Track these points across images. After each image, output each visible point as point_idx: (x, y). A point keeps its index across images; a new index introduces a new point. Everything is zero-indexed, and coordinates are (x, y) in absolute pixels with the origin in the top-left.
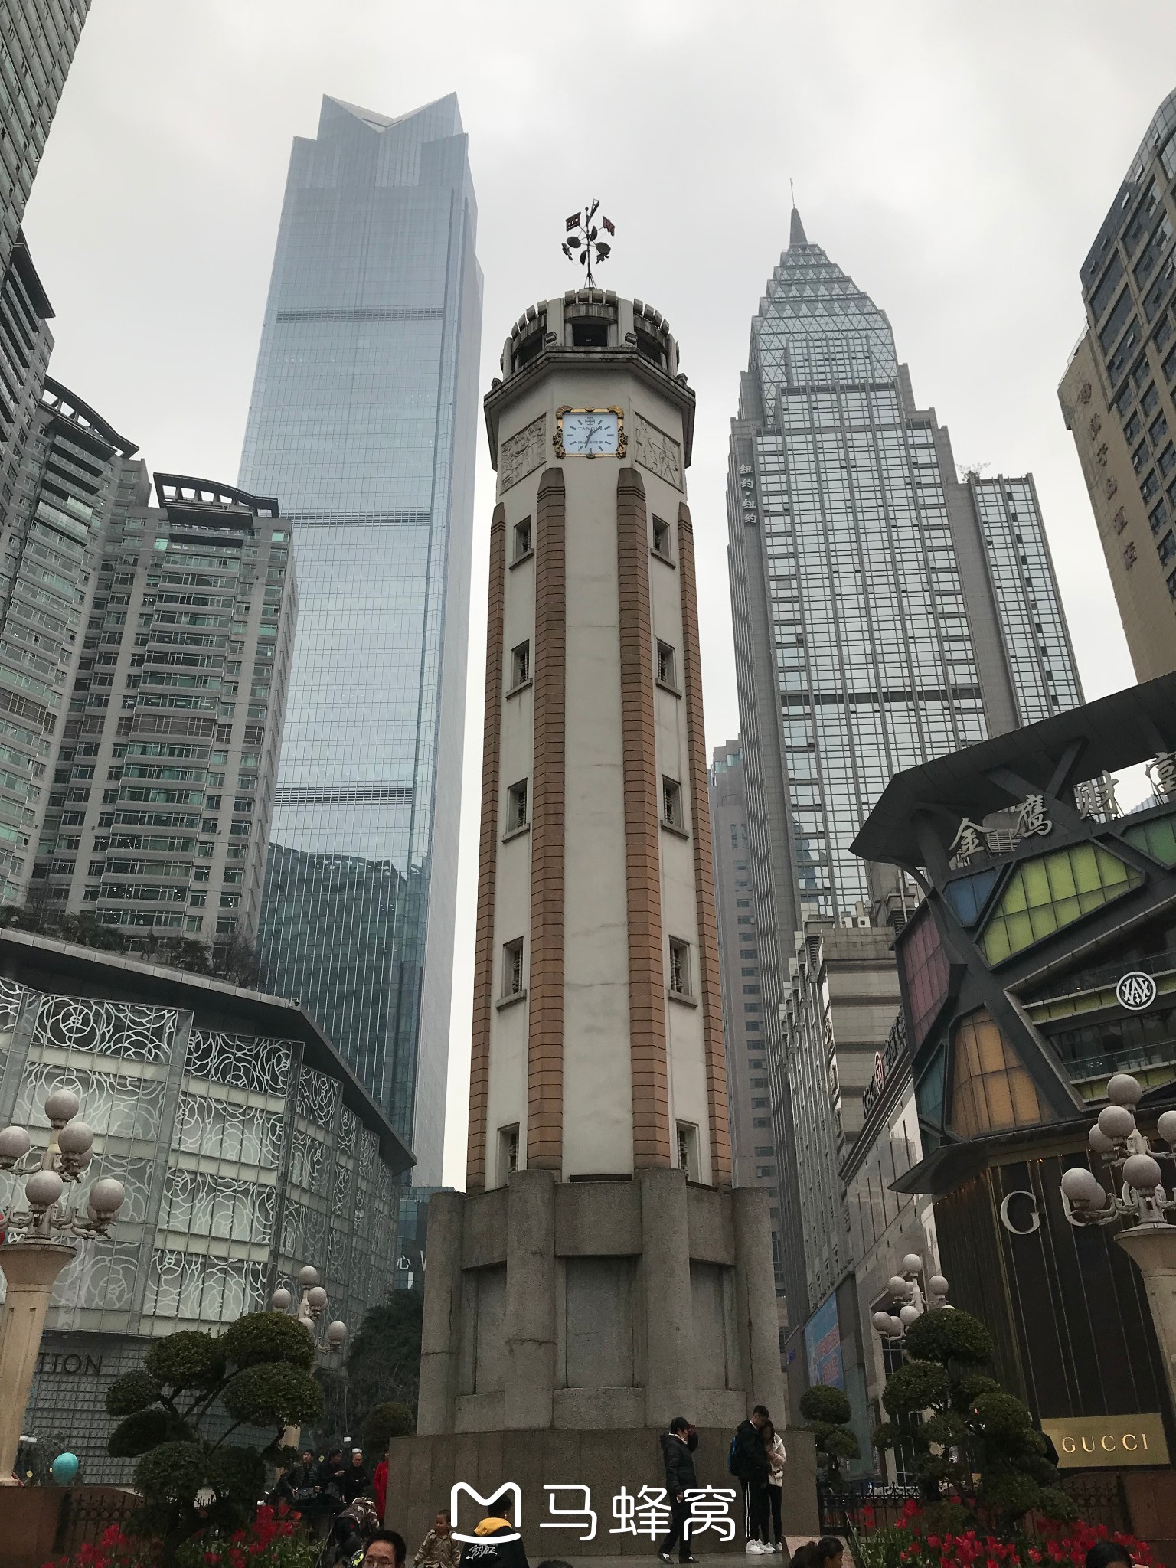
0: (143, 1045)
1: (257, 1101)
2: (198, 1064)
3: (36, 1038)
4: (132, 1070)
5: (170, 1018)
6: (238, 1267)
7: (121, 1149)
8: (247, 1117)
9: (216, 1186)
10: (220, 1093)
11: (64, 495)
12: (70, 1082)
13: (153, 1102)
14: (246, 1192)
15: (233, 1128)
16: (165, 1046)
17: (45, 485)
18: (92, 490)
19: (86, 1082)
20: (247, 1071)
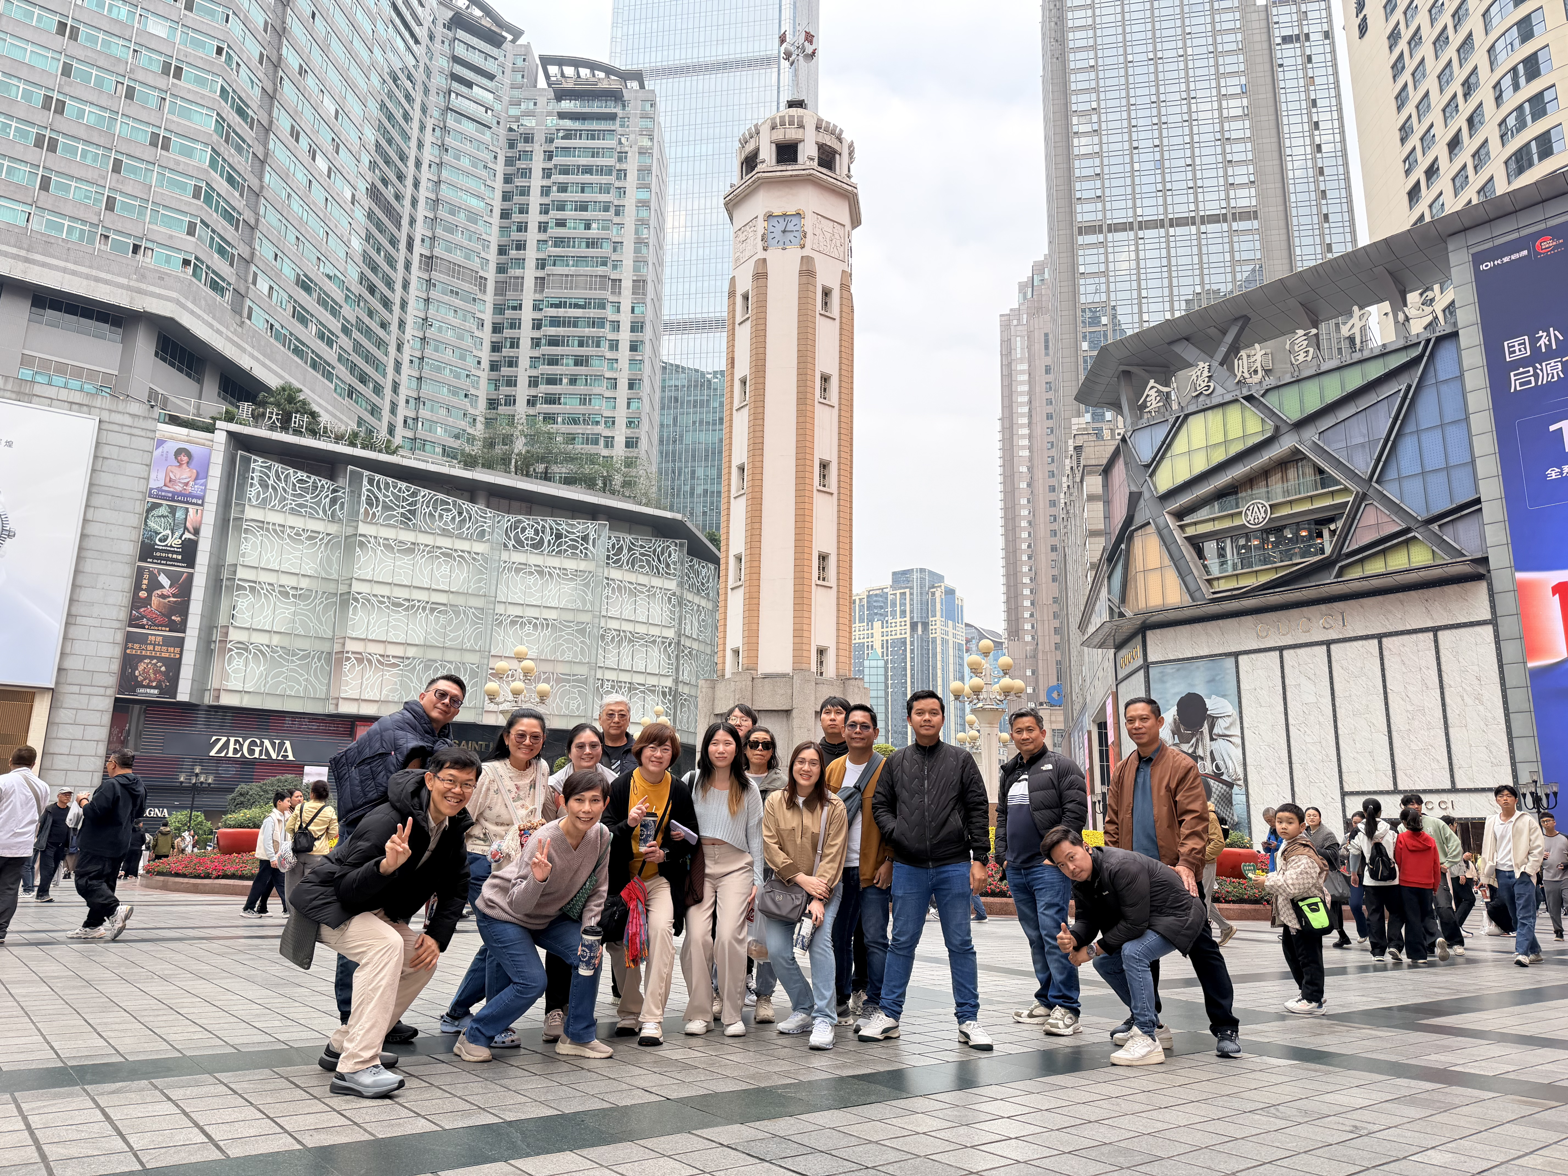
0: (576, 548)
1: (657, 582)
2: (614, 558)
3: (505, 546)
4: (571, 564)
5: (591, 527)
6: (652, 690)
7: (570, 616)
8: (651, 592)
9: (632, 638)
10: (632, 577)
11: (469, 85)
12: (531, 573)
13: (587, 585)
14: (654, 642)
15: (642, 600)
16: (590, 547)
17: (455, 77)
18: (491, 77)
19: (541, 573)
20: (648, 562)
